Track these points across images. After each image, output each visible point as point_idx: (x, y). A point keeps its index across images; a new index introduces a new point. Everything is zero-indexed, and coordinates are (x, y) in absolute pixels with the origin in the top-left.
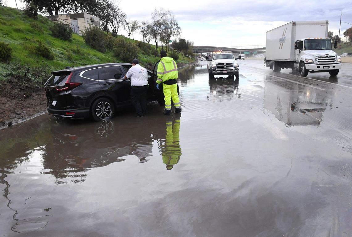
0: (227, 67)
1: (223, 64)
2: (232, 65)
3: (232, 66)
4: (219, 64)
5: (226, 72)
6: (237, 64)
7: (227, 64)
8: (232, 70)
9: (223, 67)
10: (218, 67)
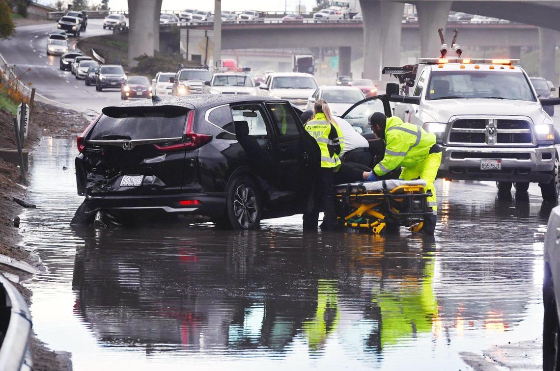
0: (502, 138)
1: (482, 123)
2: (525, 130)
3: (524, 138)
4: (460, 123)
5: (493, 164)
6: (552, 127)
7: (502, 123)
8: (527, 156)
9: (481, 138)
10: (457, 137)
